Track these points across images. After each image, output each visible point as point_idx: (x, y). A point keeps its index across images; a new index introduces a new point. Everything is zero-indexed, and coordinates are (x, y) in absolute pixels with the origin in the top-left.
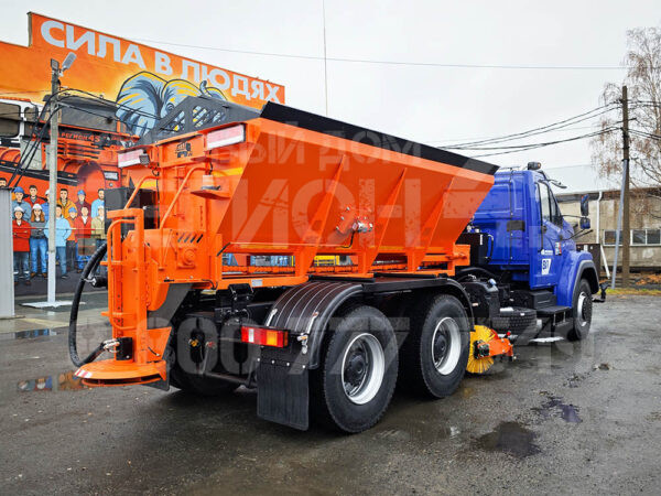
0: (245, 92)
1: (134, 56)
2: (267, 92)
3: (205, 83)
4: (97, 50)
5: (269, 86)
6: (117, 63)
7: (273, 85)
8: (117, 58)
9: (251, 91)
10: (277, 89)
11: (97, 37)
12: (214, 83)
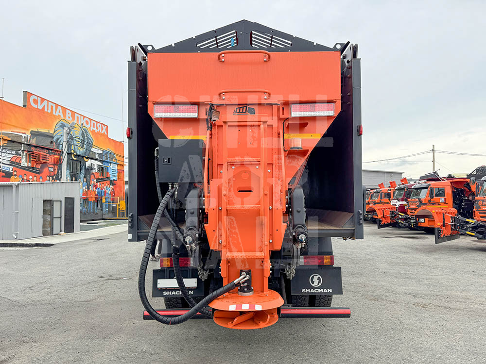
0: (95, 129)
1: (59, 112)
2: (102, 129)
3: (82, 124)
4: (48, 109)
5: (103, 126)
6: (54, 115)
7: (104, 125)
8: (54, 113)
9: (97, 128)
10: (106, 127)
11: (48, 103)
12: (85, 125)
